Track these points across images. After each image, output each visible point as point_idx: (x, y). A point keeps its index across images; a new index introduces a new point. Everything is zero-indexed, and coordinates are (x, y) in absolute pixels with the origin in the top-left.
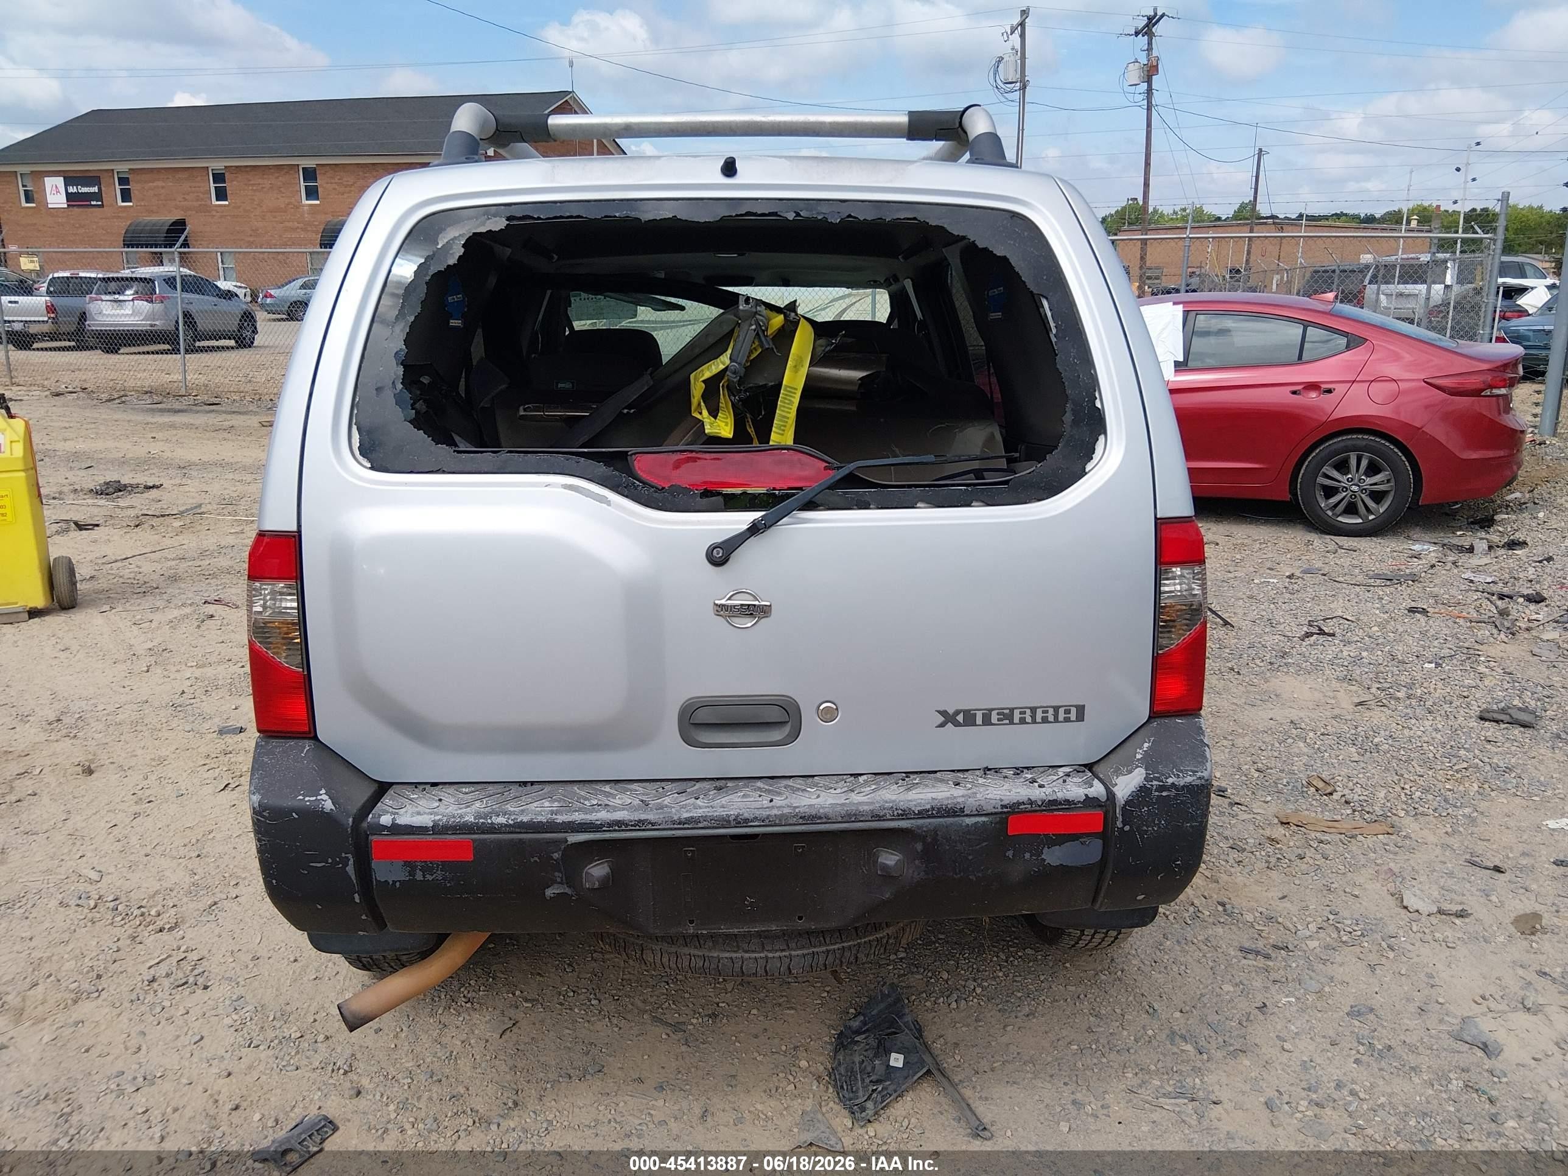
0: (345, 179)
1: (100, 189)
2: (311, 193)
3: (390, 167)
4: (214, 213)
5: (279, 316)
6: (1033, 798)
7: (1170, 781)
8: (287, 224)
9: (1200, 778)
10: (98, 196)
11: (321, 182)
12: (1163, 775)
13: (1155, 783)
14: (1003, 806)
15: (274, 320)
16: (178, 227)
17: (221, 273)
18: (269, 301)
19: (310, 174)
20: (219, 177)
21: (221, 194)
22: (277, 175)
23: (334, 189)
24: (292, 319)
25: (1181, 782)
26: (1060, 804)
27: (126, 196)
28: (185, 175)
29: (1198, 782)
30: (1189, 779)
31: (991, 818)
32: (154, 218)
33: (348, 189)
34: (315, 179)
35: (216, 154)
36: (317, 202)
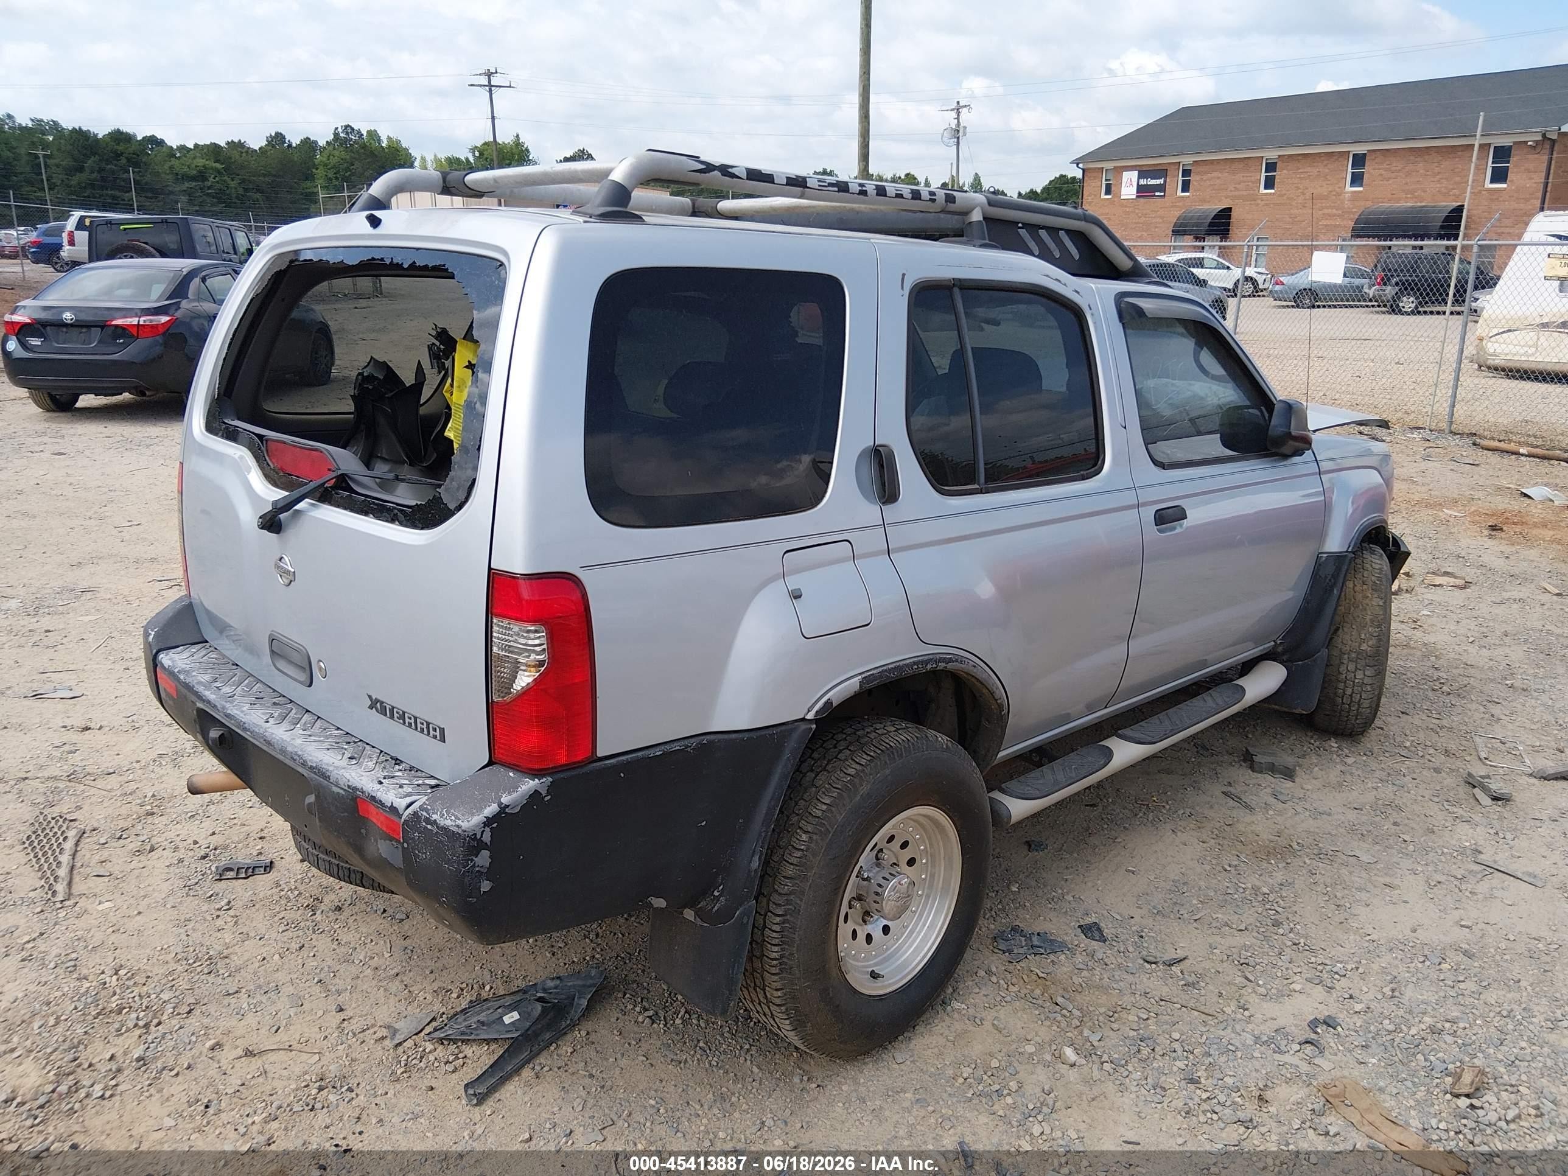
0: (1394, 165)
1: (1165, 181)
2: (1357, 179)
3: (1444, 150)
4: (1259, 201)
5: (1285, 303)
6: (364, 789)
7: (435, 817)
8: (1326, 211)
9: (458, 826)
10: (1162, 188)
11: (1368, 170)
12: (434, 809)
13: (424, 813)
14: (349, 787)
15: (1279, 307)
16: (1224, 216)
17: (1254, 259)
18: (1277, 288)
19: (1359, 160)
20: (1271, 167)
21: (1270, 183)
22: (1326, 162)
23: (1381, 175)
24: (1298, 306)
25: (443, 822)
26: (376, 802)
27: (1186, 187)
28: (1241, 165)
29: (455, 829)
30: (448, 823)
31: (342, 792)
32: (1206, 207)
33: (1393, 175)
34: (1363, 165)
35: (1271, 144)
36: (1361, 189)
